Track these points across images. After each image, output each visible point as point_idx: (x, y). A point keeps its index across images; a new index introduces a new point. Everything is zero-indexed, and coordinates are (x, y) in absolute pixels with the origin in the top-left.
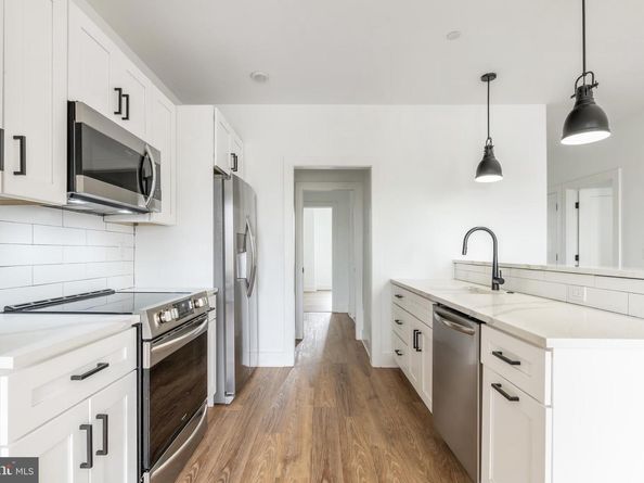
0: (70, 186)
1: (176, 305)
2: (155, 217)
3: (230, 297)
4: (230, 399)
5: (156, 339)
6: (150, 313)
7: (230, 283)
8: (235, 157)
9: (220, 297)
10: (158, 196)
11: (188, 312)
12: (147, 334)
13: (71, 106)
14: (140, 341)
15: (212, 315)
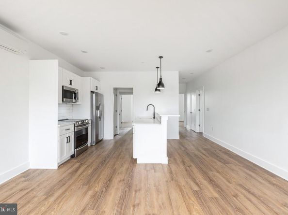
0: (63, 100)
1: (82, 121)
2: (77, 103)
3: (94, 121)
4: (94, 144)
5: (77, 127)
6: (76, 122)
7: (94, 118)
8: (97, 87)
9: (92, 121)
10: (78, 99)
11: (84, 123)
12: (76, 126)
13: (63, 86)
14: (75, 127)
15: (90, 125)
